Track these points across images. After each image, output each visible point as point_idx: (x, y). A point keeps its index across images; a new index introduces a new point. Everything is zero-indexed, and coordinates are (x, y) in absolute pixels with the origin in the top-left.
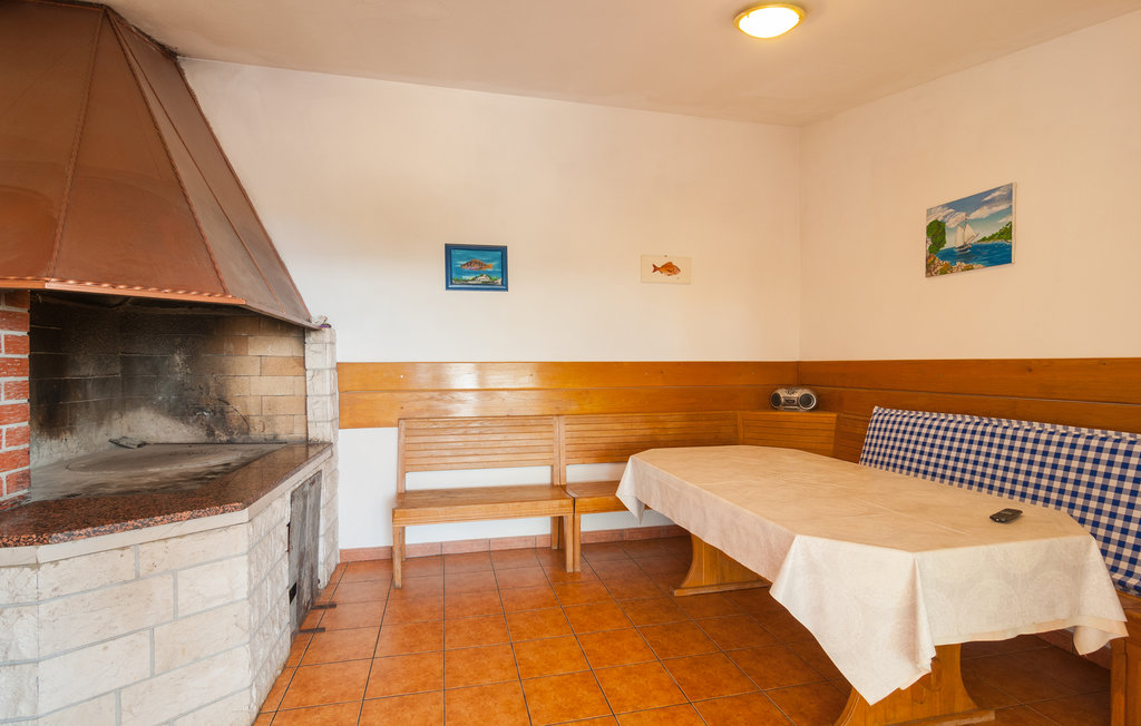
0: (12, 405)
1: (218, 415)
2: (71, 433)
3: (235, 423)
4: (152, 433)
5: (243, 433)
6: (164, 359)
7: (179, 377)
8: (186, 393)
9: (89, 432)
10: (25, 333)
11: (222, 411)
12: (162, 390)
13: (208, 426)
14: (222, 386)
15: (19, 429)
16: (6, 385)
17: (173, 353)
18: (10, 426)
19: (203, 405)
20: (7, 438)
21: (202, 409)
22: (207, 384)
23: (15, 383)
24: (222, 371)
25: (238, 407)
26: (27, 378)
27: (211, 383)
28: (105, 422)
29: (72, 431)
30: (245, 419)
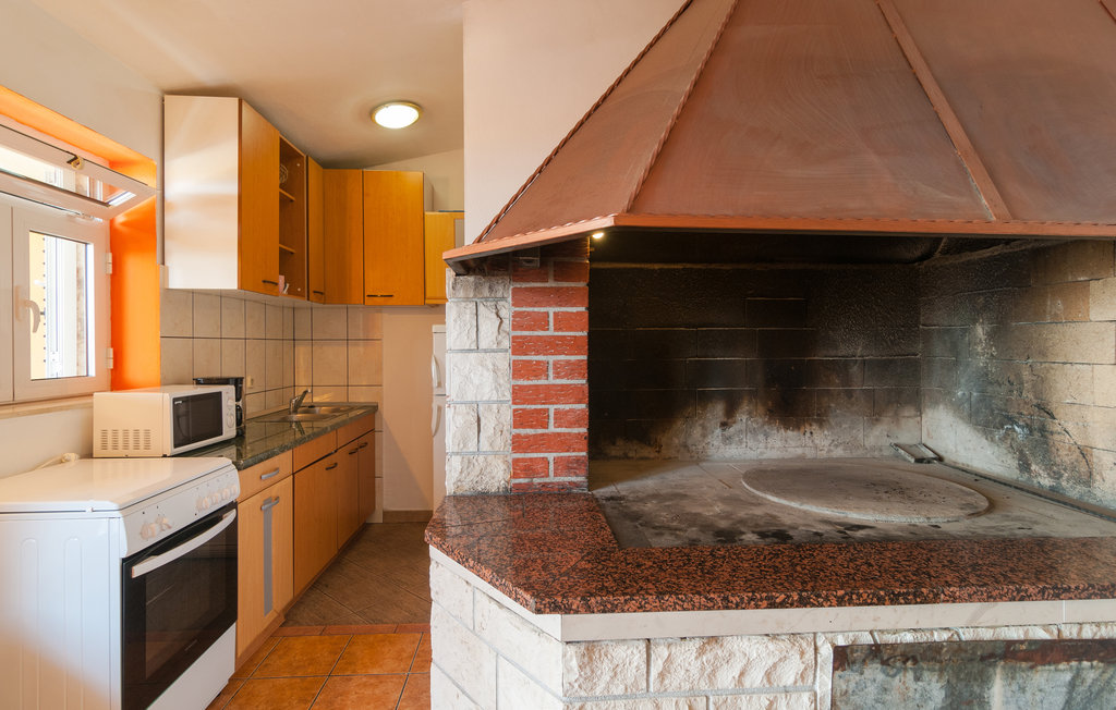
0: (562, 385)
1: (1037, 435)
2: (821, 426)
3: (1065, 456)
4: (951, 447)
5: (1079, 481)
6: (965, 330)
7: (981, 362)
8: (990, 389)
9: (851, 428)
10: (583, 309)
11: (1043, 430)
12: (963, 381)
13: (1021, 452)
14: (1041, 383)
15: (571, 410)
16: (554, 365)
17: (975, 321)
18: (561, 407)
19: (1013, 412)
20: (555, 419)
21: (1011, 420)
22: (1018, 375)
23: (568, 362)
24: (1043, 353)
25: (1070, 427)
26: (585, 357)
27: (1026, 375)
28: (886, 420)
29: (821, 423)
30: (1084, 452)
